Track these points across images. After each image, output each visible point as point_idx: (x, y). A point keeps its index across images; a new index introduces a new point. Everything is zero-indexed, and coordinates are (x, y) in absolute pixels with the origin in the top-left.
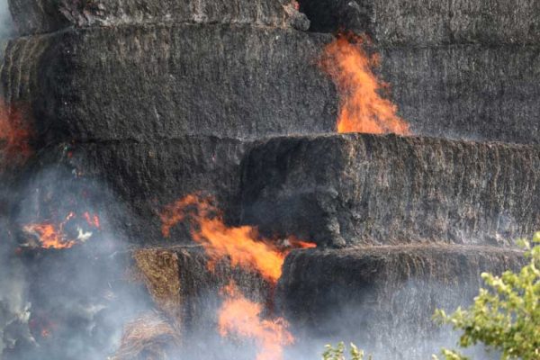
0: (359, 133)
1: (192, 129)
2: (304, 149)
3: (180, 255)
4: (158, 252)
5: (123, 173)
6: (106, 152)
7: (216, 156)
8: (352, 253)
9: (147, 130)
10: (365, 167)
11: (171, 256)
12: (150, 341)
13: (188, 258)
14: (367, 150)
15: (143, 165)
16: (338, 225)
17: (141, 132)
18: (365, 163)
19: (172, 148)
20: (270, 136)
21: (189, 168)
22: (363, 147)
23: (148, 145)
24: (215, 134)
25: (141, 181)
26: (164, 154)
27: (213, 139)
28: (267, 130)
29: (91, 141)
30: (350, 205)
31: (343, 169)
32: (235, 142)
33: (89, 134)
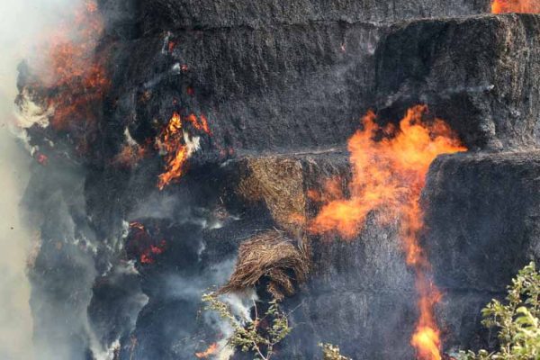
0: (517, 14)
1: (316, 12)
2: (451, 33)
3: (305, 164)
4: (278, 161)
5: (235, 65)
6: (214, 42)
7: (346, 43)
8: (510, 158)
9: (263, 15)
10: (525, 54)
11: (293, 164)
12: (271, 266)
13: (314, 166)
14: (527, 33)
15: (260, 57)
16: (493, 125)
17: (255, 17)
18: (524, 49)
19: (293, 35)
20: (410, 19)
21: (313, 58)
22: (522, 30)
23: (265, 32)
24: (344, 17)
25: (256, 76)
26: (283, 42)
27: (342, 24)
28: (406, 12)
29: (197, 28)
30: (508, 100)
31: (498, 57)
32: (369, 27)
33: (194, 20)
